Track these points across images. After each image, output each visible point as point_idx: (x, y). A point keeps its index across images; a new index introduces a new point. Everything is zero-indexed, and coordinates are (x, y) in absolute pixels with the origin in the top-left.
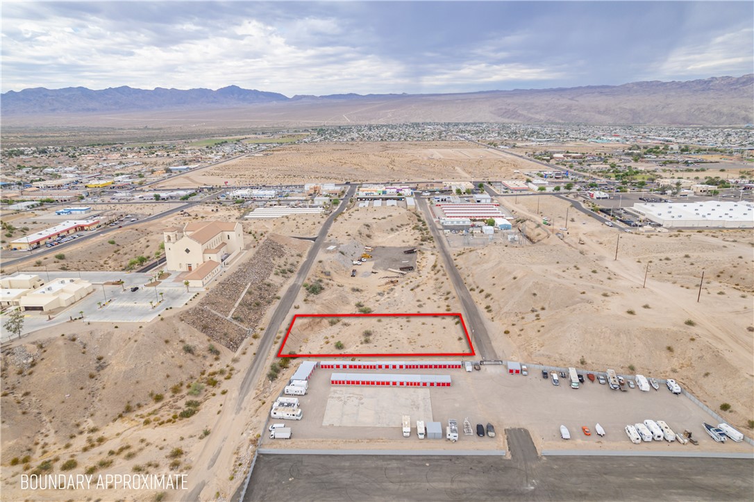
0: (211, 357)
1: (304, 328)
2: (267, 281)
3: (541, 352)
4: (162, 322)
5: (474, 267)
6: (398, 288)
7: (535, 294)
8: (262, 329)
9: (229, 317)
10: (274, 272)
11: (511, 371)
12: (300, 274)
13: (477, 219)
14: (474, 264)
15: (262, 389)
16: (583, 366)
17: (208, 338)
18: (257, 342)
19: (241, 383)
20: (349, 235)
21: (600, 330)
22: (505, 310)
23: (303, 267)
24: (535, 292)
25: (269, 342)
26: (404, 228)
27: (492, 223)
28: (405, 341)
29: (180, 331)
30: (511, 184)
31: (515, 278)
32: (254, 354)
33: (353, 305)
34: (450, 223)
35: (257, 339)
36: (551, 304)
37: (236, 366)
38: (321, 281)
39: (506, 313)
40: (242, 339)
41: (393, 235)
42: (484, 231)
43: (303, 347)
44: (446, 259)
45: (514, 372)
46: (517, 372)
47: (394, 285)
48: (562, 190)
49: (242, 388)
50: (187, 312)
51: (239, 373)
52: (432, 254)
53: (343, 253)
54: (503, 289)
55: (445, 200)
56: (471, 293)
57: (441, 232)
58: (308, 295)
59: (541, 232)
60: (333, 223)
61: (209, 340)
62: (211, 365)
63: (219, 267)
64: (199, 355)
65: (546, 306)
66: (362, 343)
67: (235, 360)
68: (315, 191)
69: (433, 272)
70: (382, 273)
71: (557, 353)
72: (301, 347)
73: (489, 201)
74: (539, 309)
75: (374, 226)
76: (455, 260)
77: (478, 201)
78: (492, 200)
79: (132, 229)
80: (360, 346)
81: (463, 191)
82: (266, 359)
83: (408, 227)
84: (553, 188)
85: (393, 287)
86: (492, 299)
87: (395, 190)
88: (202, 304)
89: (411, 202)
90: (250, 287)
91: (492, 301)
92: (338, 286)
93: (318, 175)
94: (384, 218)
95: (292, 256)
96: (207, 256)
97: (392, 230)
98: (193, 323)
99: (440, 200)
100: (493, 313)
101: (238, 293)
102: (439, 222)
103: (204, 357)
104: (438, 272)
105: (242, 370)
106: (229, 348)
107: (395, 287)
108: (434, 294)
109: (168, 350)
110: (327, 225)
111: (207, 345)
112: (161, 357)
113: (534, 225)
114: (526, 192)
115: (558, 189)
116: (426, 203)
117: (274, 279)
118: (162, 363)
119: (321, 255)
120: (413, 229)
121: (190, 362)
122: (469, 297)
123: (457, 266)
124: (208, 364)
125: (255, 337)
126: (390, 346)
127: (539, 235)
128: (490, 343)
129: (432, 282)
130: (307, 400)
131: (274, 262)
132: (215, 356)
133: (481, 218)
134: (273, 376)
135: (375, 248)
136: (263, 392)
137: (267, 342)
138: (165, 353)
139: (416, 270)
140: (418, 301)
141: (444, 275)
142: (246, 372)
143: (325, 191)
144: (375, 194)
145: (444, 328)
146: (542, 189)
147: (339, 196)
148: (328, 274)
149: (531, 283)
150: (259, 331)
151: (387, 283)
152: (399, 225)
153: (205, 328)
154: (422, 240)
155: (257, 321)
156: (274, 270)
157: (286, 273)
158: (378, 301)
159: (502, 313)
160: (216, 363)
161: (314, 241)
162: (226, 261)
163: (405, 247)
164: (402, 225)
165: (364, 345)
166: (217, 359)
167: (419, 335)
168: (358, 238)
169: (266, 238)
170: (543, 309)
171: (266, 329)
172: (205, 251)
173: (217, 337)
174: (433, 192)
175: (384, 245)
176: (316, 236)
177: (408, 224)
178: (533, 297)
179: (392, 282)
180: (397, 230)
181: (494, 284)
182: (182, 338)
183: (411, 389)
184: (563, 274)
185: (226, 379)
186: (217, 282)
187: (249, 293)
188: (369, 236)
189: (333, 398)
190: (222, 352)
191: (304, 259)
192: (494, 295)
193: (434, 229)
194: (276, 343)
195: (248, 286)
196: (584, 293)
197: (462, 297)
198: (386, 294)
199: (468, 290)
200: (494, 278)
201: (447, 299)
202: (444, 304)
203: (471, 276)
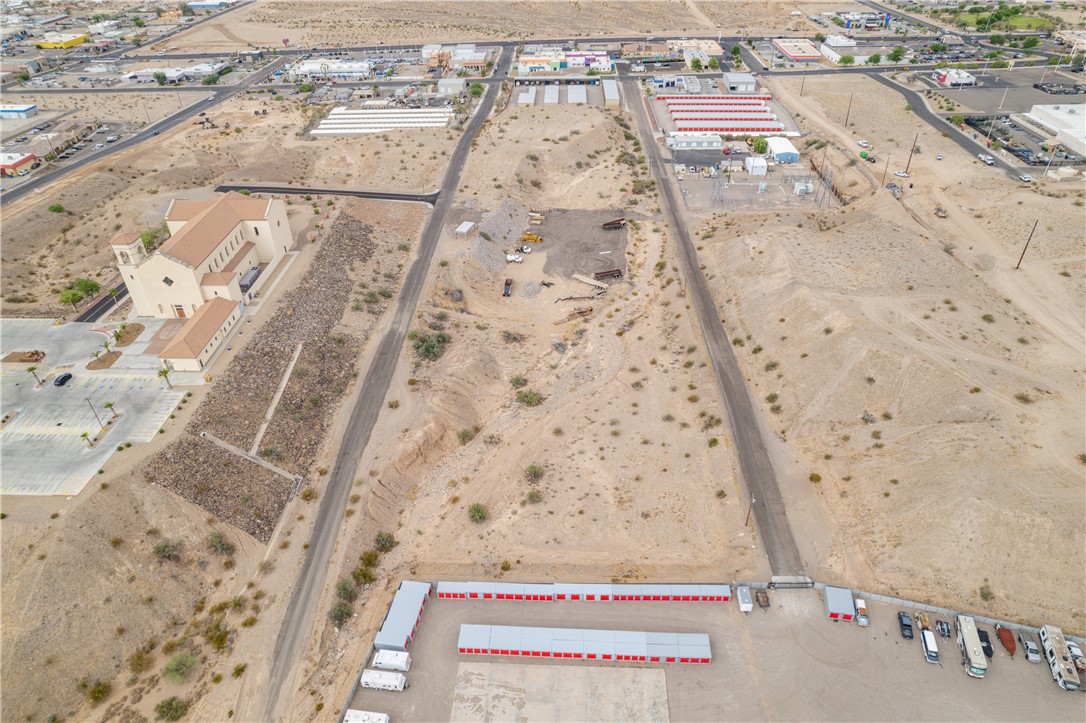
0: (215, 562)
1: (407, 463)
2: (334, 332)
3: (895, 561)
4: (105, 494)
5: (740, 281)
6: (592, 327)
7: (871, 380)
8: (323, 473)
9: (254, 451)
10: (352, 304)
11: (834, 615)
12: (403, 299)
13: (735, 134)
14: (739, 272)
15: (317, 659)
16: (986, 604)
17: (208, 515)
18: (311, 510)
19: (275, 637)
20: (499, 187)
21: (1028, 520)
22: (810, 412)
23: (410, 279)
24: (872, 373)
25: (337, 509)
26: (600, 158)
27: (761, 149)
28: (609, 496)
29: (147, 507)
30: (788, 46)
31: (828, 331)
32: (306, 547)
33: (506, 379)
34: (684, 145)
35: (311, 503)
36: (904, 405)
37: (267, 584)
38: (442, 317)
39: (811, 421)
40: (282, 506)
41: (582, 177)
42: (749, 168)
43: (406, 513)
44: (682, 247)
45: (840, 618)
46: (847, 617)
47: (586, 321)
48: (884, 62)
49: (277, 654)
50: (163, 455)
51: (273, 606)
52: (655, 231)
53: (486, 237)
54: (804, 356)
55: (673, 84)
56: (736, 350)
57: (668, 166)
58: (418, 365)
59: (858, 179)
60: (470, 153)
61: (210, 522)
62: (217, 584)
63: (237, 312)
64: (191, 562)
65: (893, 411)
66: (523, 504)
67: (266, 568)
68: (441, 62)
69: (658, 282)
70: (562, 286)
71: (930, 566)
72: (401, 512)
73: (751, 88)
74: (877, 415)
75: (546, 157)
76: (700, 249)
77: (733, 88)
78: (758, 86)
79: (101, 169)
80: (521, 511)
81: (705, 62)
82: (328, 562)
83: (606, 156)
84: (867, 58)
85: (583, 326)
86: (780, 376)
87: (582, 60)
88: (194, 428)
89: (612, 90)
90: (302, 358)
91: (781, 382)
92: (478, 327)
93: (448, 20)
94: (564, 139)
95: (390, 252)
96: (210, 291)
97: (579, 165)
98: (176, 483)
99: (664, 84)
100: (783, 416)
101: (275, 374)
102: (663, 140)
103: (203, 564)
104: (669, 282)
105: (280, 596)
106: (253, 534)
107: (587, 326)
108: (664, 348)
109: (121, 564)
110: (459, 159)
111: (207, 532)
112: (105, 585)
113: (842, 161)
114: (817, 67)
115: (876, 59)
116: (638, 91)
117: (352, 322)
118: (108, 600)
119: (446, 248)
120: (618, 161)
121: (170, 584)
122: (732, 361)
123: (704, 268)
124: (210, 579)
125: (308, 496)
126: (581, 512)
127: (854, 184)
128: (784, 513)
129: (657, 310)
130: (409, 708)
131: (352, 276)
132: (224, 559)
133: (741, 134)
134: (341, 616)
135: (547, 215)
136: (321, 666)
137: (332, 510)
138: (112, 573)
139: (626, 276)
140: (634, 370)
141: (681, 295)
142: (288, 602)
143: (459, 62)
144: (548, 69)
145: (687, 456)
146: (846, 60)
147: (483, 74)
148: (457, 296)
149: (865, 352)
150: (316, 476)
151: (572, 316)
152: (592, 153)
153: (201, 493)
154: (634, 192)
155: (312, 449)
156: (352, 296)
157: (377, 302)
158: (553, 367)
159: (803, 420)
160: (227, 575)
161: (433, 203)
162: (252, 290)
163: (604, 212)
164: (597, 152)
165: (529, 507)
166: (229, 565)
167: (637, 479)
168: (516, 194)
169: (337, 213)
170: (887, 417)
171: (331, 471)
172: (205, 280)
173: (228, 509)
174: (649, 64)
175: (563, 206)
176: (437, 191)
177: (609, 150)
178: (867, 385)
179: (581, 313)
180: (588, 165)
181: (784, 338)
182: (153, 524)
183: (628, 672)
184: (925, 325)
185: (245, 625)
186: (231, 355)
187: (299, 374)
188: (536, 184)
189: (462, 699)
190: (239, 545)
191: (414, 256)
192: (785, 366)
193: (657, 161)
194: (350, 513)
195: (297, 354)
196: (977, 390)
197: (719, 364)
198: (569, 347)
199: (731, 342)
200: (782, 320)
201: (689, 365)
202: (683, 378)
203: (734, 301)
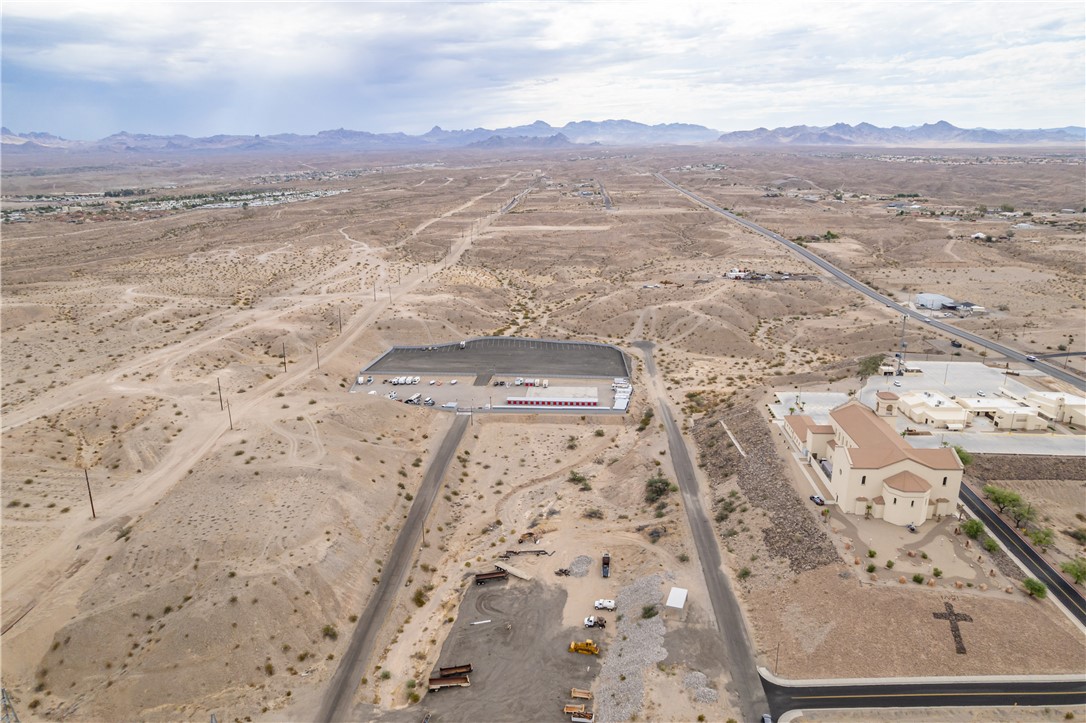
2: (735, 478)
6: (522, 530)
8: (684, 433)
10: (739, 494)
12: (704, 522)
23: (712, 543)
32: (676, 421)
38: (660, 514)
56: (414, 495)
58: (660, 475)
66: (578, 438)
85: (531, 530)
88: (752, 410)
91: (405, 466)
92: (625, 517)
117: (728, 485)
140: (498, 492)
151: (541, 536)
158: (559, 499)
167: (516, 444)
197: (435, 485)
198: (545, 515)
199: (412, 502)
200: (374, 481)
201: (455, 494)
202: (463, 488)
203: (385, 524)
